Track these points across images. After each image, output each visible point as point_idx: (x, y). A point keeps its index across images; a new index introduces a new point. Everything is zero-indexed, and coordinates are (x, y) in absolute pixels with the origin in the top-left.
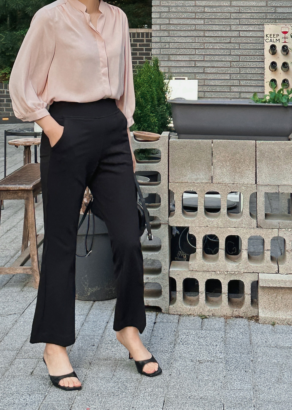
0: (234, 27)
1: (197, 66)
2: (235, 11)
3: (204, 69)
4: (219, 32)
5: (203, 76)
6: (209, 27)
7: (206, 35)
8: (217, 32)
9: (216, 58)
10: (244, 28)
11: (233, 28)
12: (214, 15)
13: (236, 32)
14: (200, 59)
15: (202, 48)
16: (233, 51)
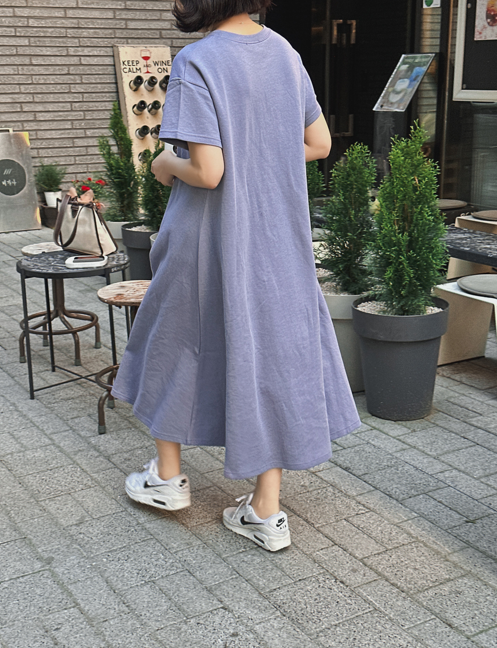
0: (72, 49)
1: (24, 110)
2: (73, 26)
3: (35, 115)
4: (52, 58)
5: (34, 126)
6: (37, 49)
7: (34, 62)
8: (49, 58)
9: (51, 98)
10: (86, 51)
11: (72, 51)
12: (44, 32)
13: (75, 58)
14: (28, 99)
15: (29, 82)
16: (74, 87)
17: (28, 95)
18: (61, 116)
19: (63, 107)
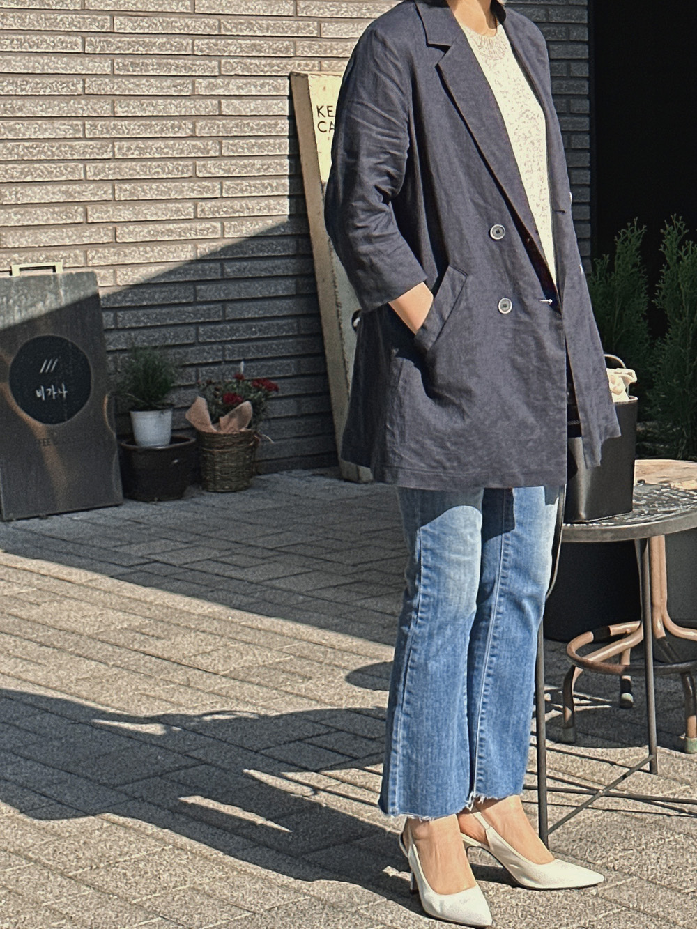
0: (205, 82)
1: (91, 220)
2: (208, 31)
3: (115, 230)
4: (160, 101)
6: (127, 82)
7: (120, 111)
8: (154, 101)
9: (152, 191)
10: (233, 87)
11: (202, 87)
12: (145, 45)
13: (209, 101)
14: (101, 195)
15: (105, 156)
16: (204, 166)
17: (101, 184)
18: (171, 232)
19: (178, 211)
